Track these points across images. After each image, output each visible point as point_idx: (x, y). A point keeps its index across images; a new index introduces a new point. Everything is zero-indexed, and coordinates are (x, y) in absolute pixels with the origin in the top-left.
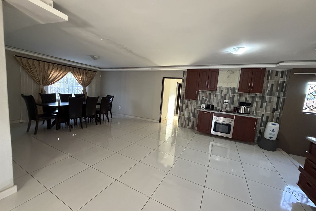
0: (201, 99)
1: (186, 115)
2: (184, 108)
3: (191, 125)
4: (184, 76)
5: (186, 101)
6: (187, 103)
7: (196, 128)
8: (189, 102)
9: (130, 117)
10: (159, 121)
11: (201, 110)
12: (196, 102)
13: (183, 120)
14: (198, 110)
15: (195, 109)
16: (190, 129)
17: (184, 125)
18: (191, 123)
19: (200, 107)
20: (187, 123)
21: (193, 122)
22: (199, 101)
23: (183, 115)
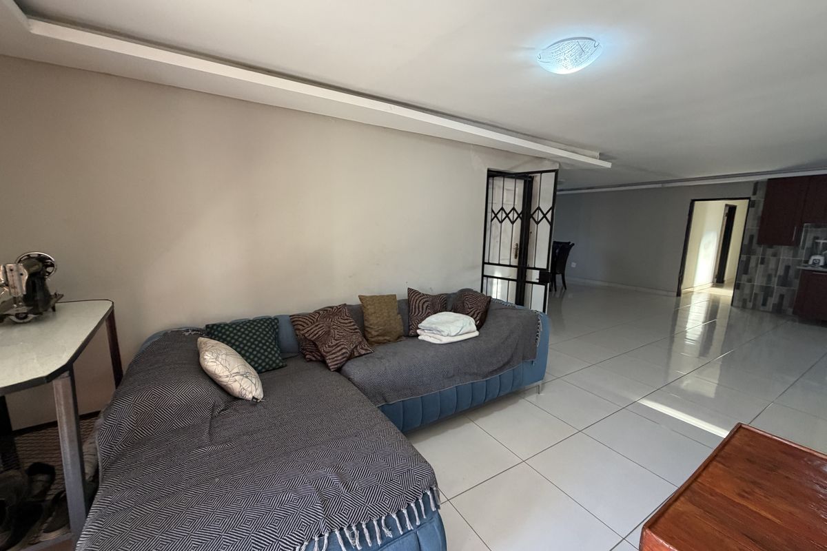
0: (809, 244)
1: (759, 281)
2: (752, 264)
3: (773, 304)
4: (754, 193)
5: (760, 250)
6: (764, 253)
7: (790, 311)
8: (770, 251)
9: (599, 283)
10: (675, 294)
11: (809, 268)
12: (792, 252)
13: (747, 291)
14: (798, 267)
15: (787, 268)
16: (771, 312)
17: (750, 305)
18: (773, 301)
19: (807, 262)
20: (760, 299)
21: (782, 297)
22: (803, 248)
23: (750, 281)
